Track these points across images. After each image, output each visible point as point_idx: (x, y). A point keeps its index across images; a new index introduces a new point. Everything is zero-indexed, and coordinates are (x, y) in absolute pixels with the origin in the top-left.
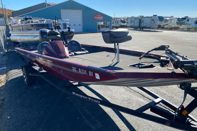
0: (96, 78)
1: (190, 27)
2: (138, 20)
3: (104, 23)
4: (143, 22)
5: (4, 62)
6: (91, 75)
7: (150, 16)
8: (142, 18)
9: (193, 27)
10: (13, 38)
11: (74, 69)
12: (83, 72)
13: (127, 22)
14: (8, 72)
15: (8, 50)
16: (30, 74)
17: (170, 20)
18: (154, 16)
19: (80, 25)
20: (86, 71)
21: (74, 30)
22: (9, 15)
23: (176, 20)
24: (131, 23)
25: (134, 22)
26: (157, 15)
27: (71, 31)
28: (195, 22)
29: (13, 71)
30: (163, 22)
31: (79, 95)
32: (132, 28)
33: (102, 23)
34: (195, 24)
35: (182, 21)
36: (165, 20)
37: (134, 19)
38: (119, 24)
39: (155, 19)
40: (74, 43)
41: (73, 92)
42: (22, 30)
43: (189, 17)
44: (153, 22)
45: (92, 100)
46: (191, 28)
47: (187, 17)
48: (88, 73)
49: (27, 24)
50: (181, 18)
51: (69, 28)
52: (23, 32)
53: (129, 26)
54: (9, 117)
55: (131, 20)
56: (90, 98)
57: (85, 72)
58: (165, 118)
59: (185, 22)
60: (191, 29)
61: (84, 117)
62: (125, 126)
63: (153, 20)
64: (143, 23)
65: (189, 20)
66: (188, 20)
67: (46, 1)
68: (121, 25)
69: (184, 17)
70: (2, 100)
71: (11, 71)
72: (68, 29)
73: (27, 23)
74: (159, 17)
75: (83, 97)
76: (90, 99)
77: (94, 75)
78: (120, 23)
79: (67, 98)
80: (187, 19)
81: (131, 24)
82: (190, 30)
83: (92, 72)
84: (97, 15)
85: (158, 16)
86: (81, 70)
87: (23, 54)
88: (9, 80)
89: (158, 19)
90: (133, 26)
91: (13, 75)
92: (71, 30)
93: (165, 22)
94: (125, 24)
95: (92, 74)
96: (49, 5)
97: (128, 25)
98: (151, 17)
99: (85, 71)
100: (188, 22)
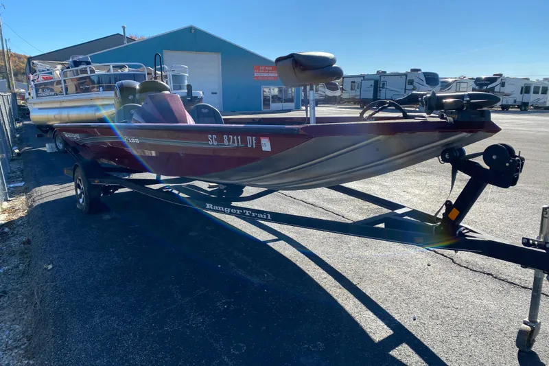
0: (264, 149)
1: (507, 102)
2: (372, 83)
3: (280, 91)
4: (383, 87)
5: (14, 172)
6: (252, 145)
7: (403, 71)
8: (382, 77)
9: (515, 101)
10: (37, 116)
11: (212, 138)
12: (234, 142)
13: (342, 89)
14: (31, 190)
15: (23, 150)
16: (97, 182)
17: (455, 84)
18: (413, 70)
19: (216, 93)
20: (239, 138)
21: (201, 93)
22: (17, 69)
23: (472, 82)
24: (352, 89)
25: (360, 87)
26: (419, 70)
27: (194, 95)
28: (522, 88)
29: (45, 189)
30: (438, 87)
31: (223, 209)
32: (355, 104)
33: (275, 91)
34: (521, 93)
35: (487, 85)
36: (442, 82)
37: (360, 79)
38: (321, 93)
39: (416, 80)
40: (205, 111)
41: (208, 205)
42: (64, 93)
43: (505, 75)
44: (411, 87)
45: (254, 214)
46: (511, 105)
47: (501, 75)
48: (244, 141)
49: (79, 76)
50: (483, 77)
51: (189, 87)
52: (66, 98)
53: (348, 97)
54: (50, 267)
55: (352, 82)
56: (247, 212)
57: (238, 142)
58: (409, 218)
59: (494, 87)
60: (513, 106)
61: (232, 264)
62: (330, 278)
63: (411, 82)
64: (383, 91)
65: (506, 84)
66: (503, 85)
67: (124, 28)
68: (326, 95)
69: (491, 75)
70: (24, 243)
71: (37, 189)
72: (186, 91)
73: (79, 72)
74: (425, 74)
75: (232, 210)
76: (247, 214)
77: (259, 143)
78: (323, 90)
79: (190, 234)
80: (499, 81)
81: (353, 93)
82: (510, 109)
83: (254, 138)
84: (261, 68)
85: (423, 71)
86: (228, 137)
87: (76, 136)
88: (35, 204)
89: (424, 79)
90: (358, 97)
91: (46, 195)
92: (195, 93)
93: (441, 89)
94: (338, 93)
95: (254, 142)
96: (130, 39)
97: (345, 96)
98: (406, 75)
99: (237, 138)
100: (503, 90)
